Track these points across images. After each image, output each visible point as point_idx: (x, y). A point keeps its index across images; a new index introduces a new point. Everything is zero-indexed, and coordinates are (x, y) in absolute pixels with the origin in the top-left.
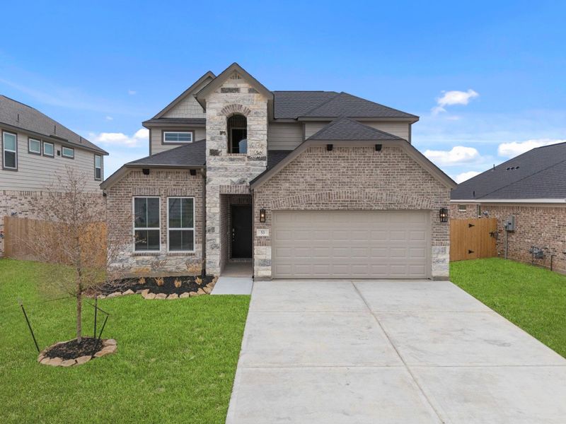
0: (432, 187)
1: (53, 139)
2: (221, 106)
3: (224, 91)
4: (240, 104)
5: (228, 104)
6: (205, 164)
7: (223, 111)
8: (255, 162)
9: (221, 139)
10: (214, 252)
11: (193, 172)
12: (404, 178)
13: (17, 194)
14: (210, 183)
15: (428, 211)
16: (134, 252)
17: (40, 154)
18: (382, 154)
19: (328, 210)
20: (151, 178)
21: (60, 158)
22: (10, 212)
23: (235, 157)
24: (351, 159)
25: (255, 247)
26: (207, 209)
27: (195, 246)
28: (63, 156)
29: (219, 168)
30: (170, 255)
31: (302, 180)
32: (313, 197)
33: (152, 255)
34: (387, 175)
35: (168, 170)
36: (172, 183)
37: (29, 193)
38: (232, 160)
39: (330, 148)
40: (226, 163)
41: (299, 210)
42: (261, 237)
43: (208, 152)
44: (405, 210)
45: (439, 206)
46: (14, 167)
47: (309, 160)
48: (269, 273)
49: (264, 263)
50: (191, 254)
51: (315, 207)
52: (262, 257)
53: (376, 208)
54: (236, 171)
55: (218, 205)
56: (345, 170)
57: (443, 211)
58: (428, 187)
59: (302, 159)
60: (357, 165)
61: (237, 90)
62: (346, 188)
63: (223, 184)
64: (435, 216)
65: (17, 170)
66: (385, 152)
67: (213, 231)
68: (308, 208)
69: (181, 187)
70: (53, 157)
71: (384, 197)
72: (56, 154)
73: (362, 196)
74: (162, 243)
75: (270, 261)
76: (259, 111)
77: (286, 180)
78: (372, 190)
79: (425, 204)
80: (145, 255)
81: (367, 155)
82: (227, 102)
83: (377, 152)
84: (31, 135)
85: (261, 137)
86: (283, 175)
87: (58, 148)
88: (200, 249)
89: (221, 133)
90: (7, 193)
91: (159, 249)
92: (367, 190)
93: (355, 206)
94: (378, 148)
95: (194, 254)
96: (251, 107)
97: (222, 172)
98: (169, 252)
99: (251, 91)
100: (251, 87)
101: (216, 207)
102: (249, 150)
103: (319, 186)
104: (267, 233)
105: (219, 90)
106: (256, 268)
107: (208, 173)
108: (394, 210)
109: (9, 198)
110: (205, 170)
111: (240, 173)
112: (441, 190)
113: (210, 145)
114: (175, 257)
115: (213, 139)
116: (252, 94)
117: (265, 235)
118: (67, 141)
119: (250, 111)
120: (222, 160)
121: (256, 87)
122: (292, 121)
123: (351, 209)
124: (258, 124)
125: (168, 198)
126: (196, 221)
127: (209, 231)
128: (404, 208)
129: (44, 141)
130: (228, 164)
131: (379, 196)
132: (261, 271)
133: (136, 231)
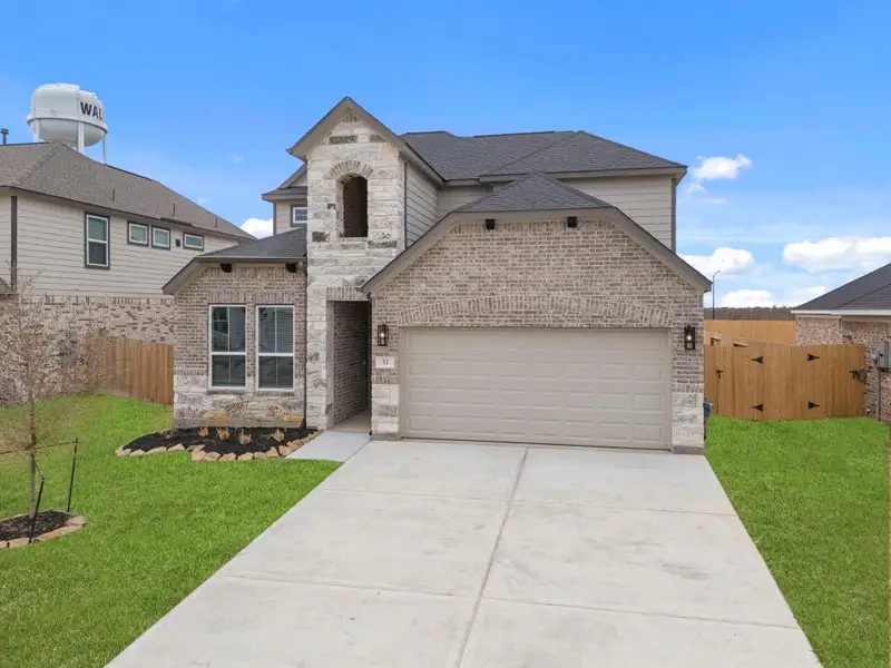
0: (669, 289)
1: (167, 224)
2: (329, 164)
3: (334, 141)
4: (358, 159)
5: (340, 162)
6: (305, 255)
7: (333, 171)
8: (380, 250)
9: (328, 215)
10: (317, 391)
11: (292, 268)
12: (618, 274)
13: (108, 303)
14: (313, 284)
15: (665, 330)
16: (211, 388)
17: (147, 245)
18: (579, 233)
19: (487, 328)
20: (233, 278)
21: (181, 249)
22: (96, 327)
23: (350, 243)
24: (526, 243)
25: (373, 386)
26: (308, 324)
27: (295, 380)
28: (185, 248)
29: (326, 261)
30: (260, 394)
31: (446, 278)
32: (465, 305)
33: (234, 393)
34: (589, 268)
35: (258, 265)
36: (264, 284)
37: (127, 300)
38: (345, 247)
39: (490, 225)
40: (336, 253)
41: (441, 328)
42: (382, 370)
43: (309, 237)
44: (620, 327)
45: (683, 321)
46: (104, 263)
47: (457, 245)
48: (394, 428)
49: (387, 411)
50: (289, 394)
51: (466, 322)
52: (384, 402)
53: (570, 324)
54: (351, 264)
55: (324, 318)
56: (516, 260)
57: (690, 330)
58: (662, 287)
59: (446, 244)
60: (536, 252)
61: (352, 139)
62: (518, 292)
63: (332, 286)
64: (675, 340)
65: (108, 268)
66: (584, 229)
67: (317, 359)
68: (456, 324)
69: (274, 291)
70: (169, 249)
71: (584, 306)
72: (173, 244)
73: (545, 303)
74: (249, 375)
75: (396, 408)
76: (386, 169)
77: (422, 278)
78: (562, 294)
79: (656, 318)
80: (224, 393)
81: (554, 235)
82: (338, 158)
83: (571, 230)
84: (132, 219)
85: (389, 211)
86: (417, 271)
87: (176, 235)
88: (302, 387)
89: (329, 206)
90: (92, 300)
91: (244, 384)
92: (554, 294)
93: (531, 320)
94: (572, 223)
95: (293, 395)
96: (373, 164)
97: (330, 267)
98: (258, 389)
99: (374, 139)
100: (373, 133)
101: (321, 320)
102: (370, 231)
103: (474, 286)
104: (391, 365)
105: (327, 140)
106: (374, 418)
107: (310, 269)
108: (600, 327)
109: (95, 307)
110: (305, 263)
111: (358, 268)
112: (685, 293)
113: (313, 225)
114: (265, 398)
115: (316, 216)
116: (374, 144)
117: (388, 366)
118: (190, 225)
119: (372, 171)
120: (331, 247)
121: (381, 133)
122: (473, 183)
123: (526, 325)
124: (384, 190)
125: (257, 308)
126: (297, 343)
127: (311, 359)
128: (618, 324)
129: (153, 226)
130: (339, 254)
131: (574, 304)
132: (382, 424)
133: (213, 356)
